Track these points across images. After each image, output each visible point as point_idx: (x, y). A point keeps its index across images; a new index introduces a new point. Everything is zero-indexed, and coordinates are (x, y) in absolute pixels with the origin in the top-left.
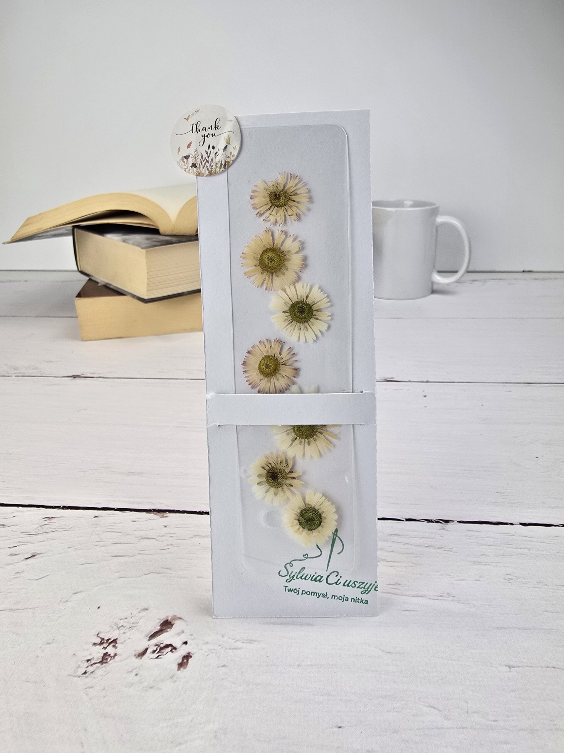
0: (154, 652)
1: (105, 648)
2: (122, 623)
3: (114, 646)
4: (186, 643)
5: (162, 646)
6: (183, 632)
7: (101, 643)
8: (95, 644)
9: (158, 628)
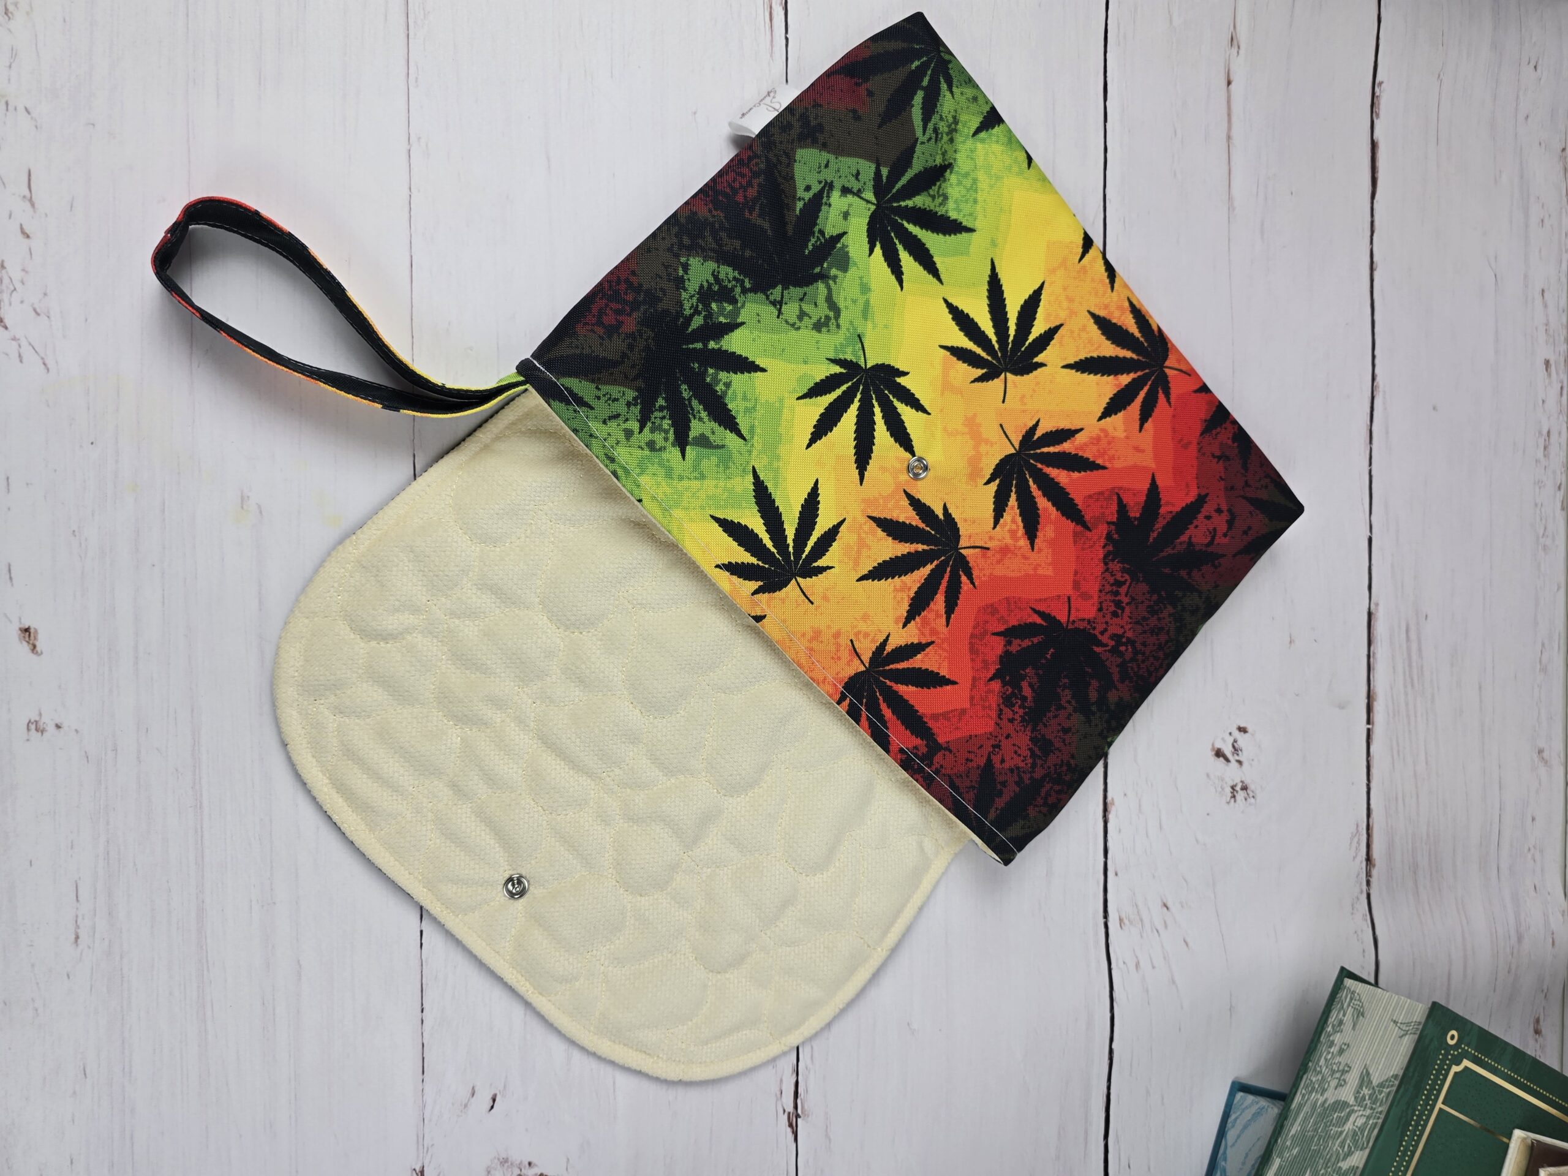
0: (1238, 755)
1: (1237, 792)
2: (1219, 789)
3: (1236, 786)
4: (1230, 734)
5: (1233, 750)
6: (1223, 739)
7: (1234, 797)
8: (1235, 801)
9: (1221, 759)
